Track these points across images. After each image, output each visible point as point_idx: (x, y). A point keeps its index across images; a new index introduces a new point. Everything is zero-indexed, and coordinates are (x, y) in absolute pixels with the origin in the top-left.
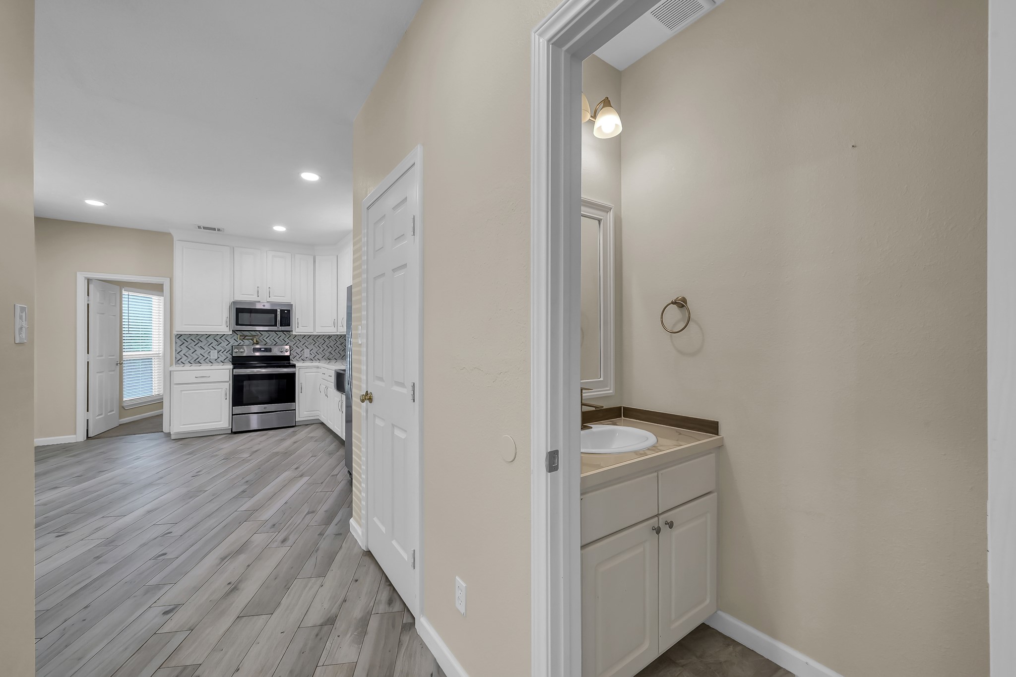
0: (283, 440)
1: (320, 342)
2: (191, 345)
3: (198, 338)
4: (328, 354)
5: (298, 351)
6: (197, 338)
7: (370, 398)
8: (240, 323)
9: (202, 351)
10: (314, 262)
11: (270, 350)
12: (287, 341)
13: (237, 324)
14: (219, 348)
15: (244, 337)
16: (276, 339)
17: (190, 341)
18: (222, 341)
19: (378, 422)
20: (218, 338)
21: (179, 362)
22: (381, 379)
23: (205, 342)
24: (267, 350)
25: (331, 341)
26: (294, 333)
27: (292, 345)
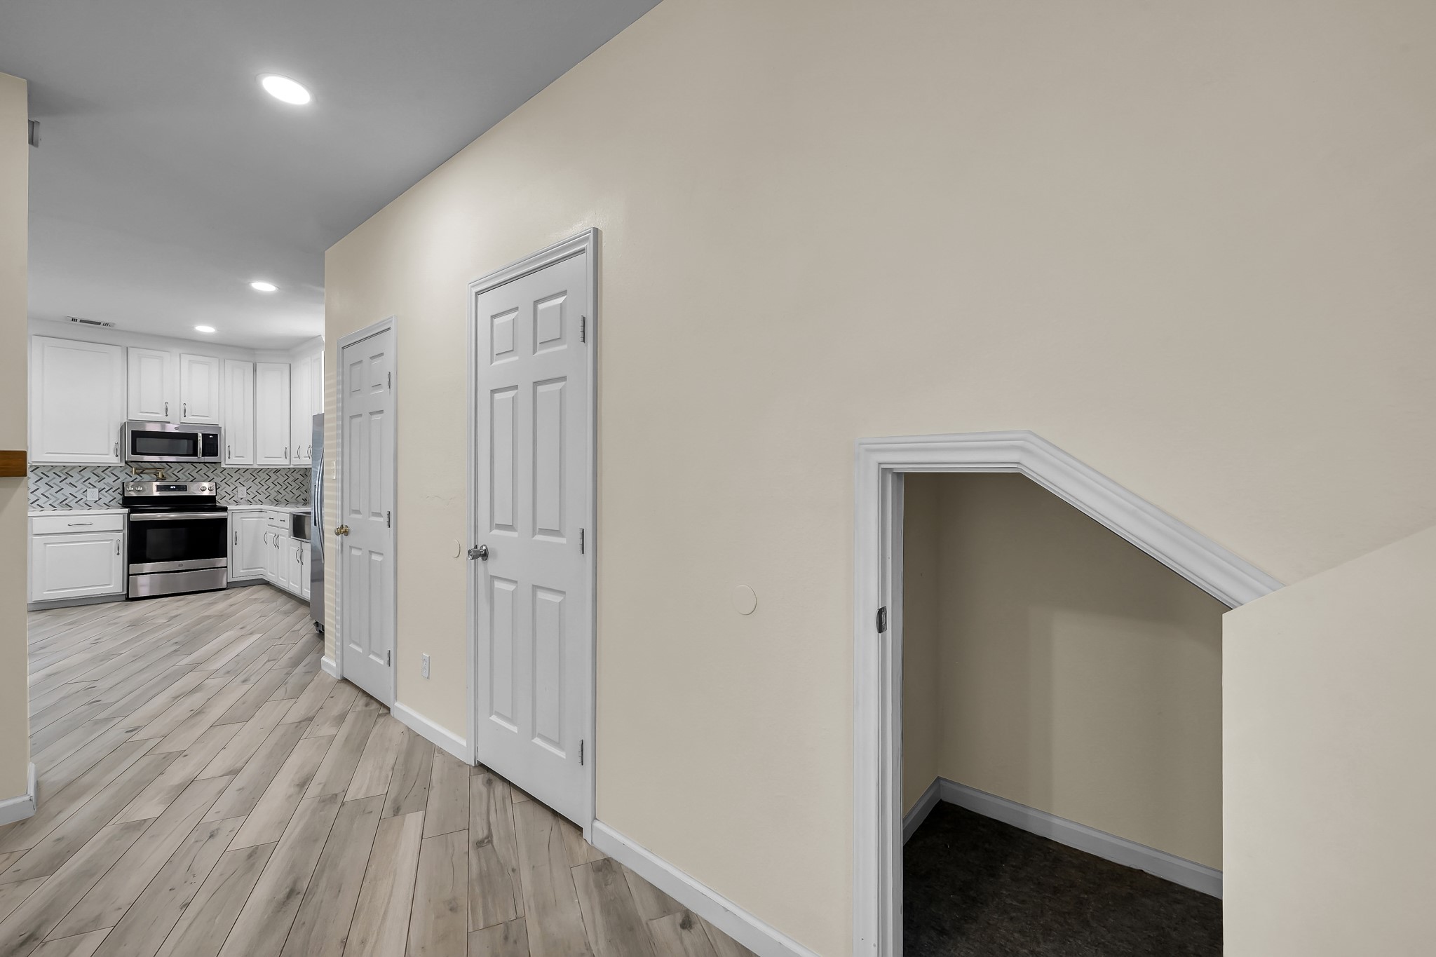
0: (214, 603)
1: (262, 478)
2: (54, 481)
3: (66, 471)
4: (274, 494)
5: (229, 489)
6: (64, 472)
7: (346, 531)
8: (138, 451)
9: (73, 490)
10: (255, 370)
11: (184, 488)
12: (212, 476)
13: (134, 452)
14: (101, 485)
15: (141, 471)
16: (194, 474)
17: (51, 474)
18: (105, 476)
19: (354, 552)
20: (99, 471)
21: (35, 505)
22: (358, 512)
23: (76, 476)
24: (179, 488)
25: (280, 476)
26: (223, 465)
27: (218, 482)
